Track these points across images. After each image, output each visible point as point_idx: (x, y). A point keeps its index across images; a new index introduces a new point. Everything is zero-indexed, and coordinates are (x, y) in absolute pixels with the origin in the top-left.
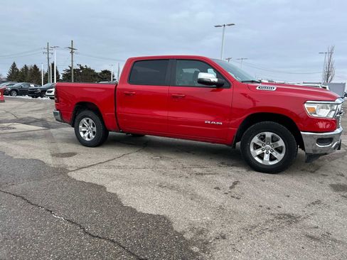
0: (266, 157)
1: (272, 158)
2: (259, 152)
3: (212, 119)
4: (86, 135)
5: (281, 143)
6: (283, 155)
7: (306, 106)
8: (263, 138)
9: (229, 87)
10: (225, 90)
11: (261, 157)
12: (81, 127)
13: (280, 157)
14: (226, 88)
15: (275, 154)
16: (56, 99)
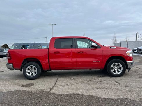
1: (118, 72)
2: (114, 70)
3: (96, 60)
4: (31, 74)
5: (121, 66)
6: (122, 70)
7: (127, 53)
8: (114, 65)
9: (100, 48)
12: (27, 70)
14: (99, 48)
15: (119, 70)
16: (9, 58)
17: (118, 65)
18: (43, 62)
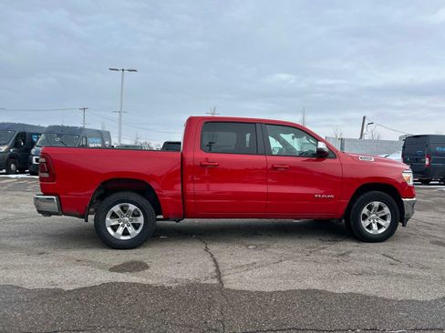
0: (375, 226)
1: (380, 226)
2: (367, 223)
3: (322, 192)
4: (120, 230)
5: (387, 211)
6: (389, 221)
7: (404, 175)
8: (370, 208)
9: (335, 157)
10: (327, 161)
11: (370, 227)
12: (108, 219)
13: (386, 223)
14: (332, 158)
15: (382, 223)
16: (46, 175)
17: (380, 208)
18: (165, 192)
